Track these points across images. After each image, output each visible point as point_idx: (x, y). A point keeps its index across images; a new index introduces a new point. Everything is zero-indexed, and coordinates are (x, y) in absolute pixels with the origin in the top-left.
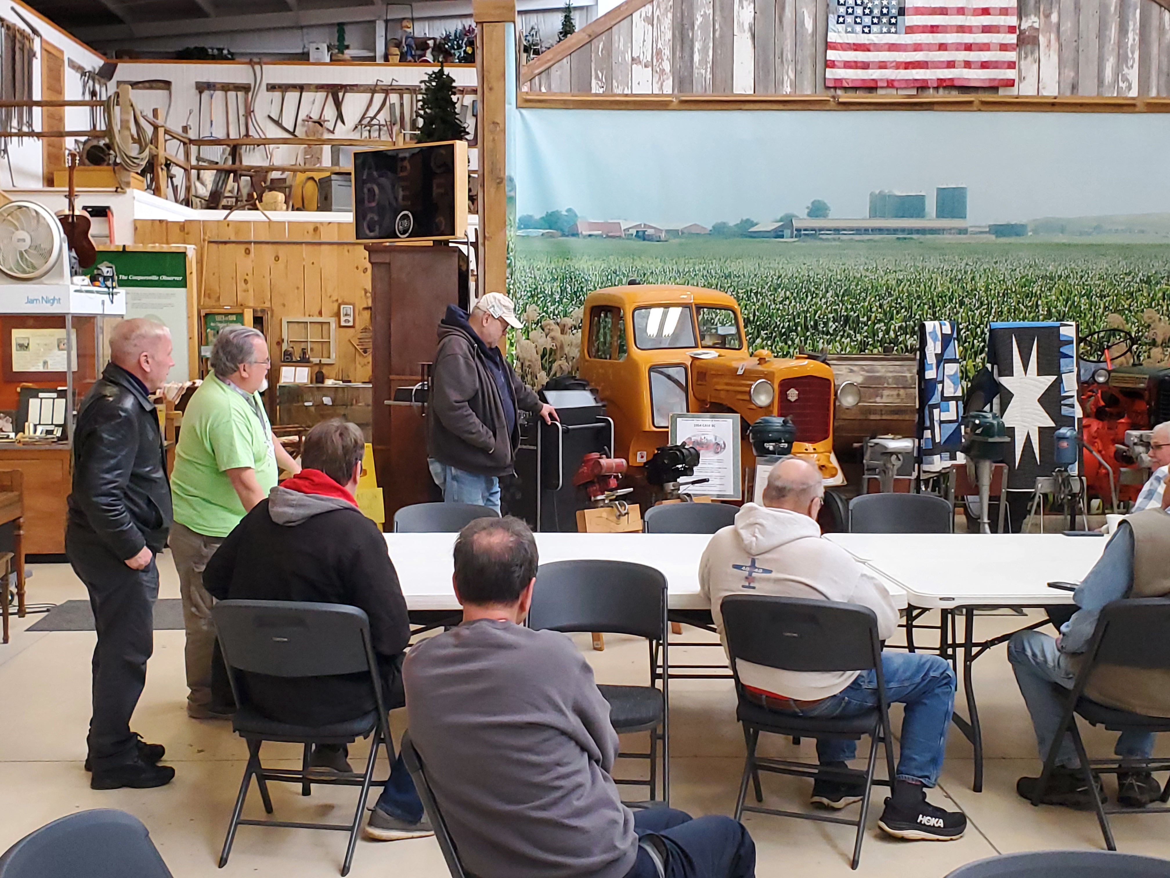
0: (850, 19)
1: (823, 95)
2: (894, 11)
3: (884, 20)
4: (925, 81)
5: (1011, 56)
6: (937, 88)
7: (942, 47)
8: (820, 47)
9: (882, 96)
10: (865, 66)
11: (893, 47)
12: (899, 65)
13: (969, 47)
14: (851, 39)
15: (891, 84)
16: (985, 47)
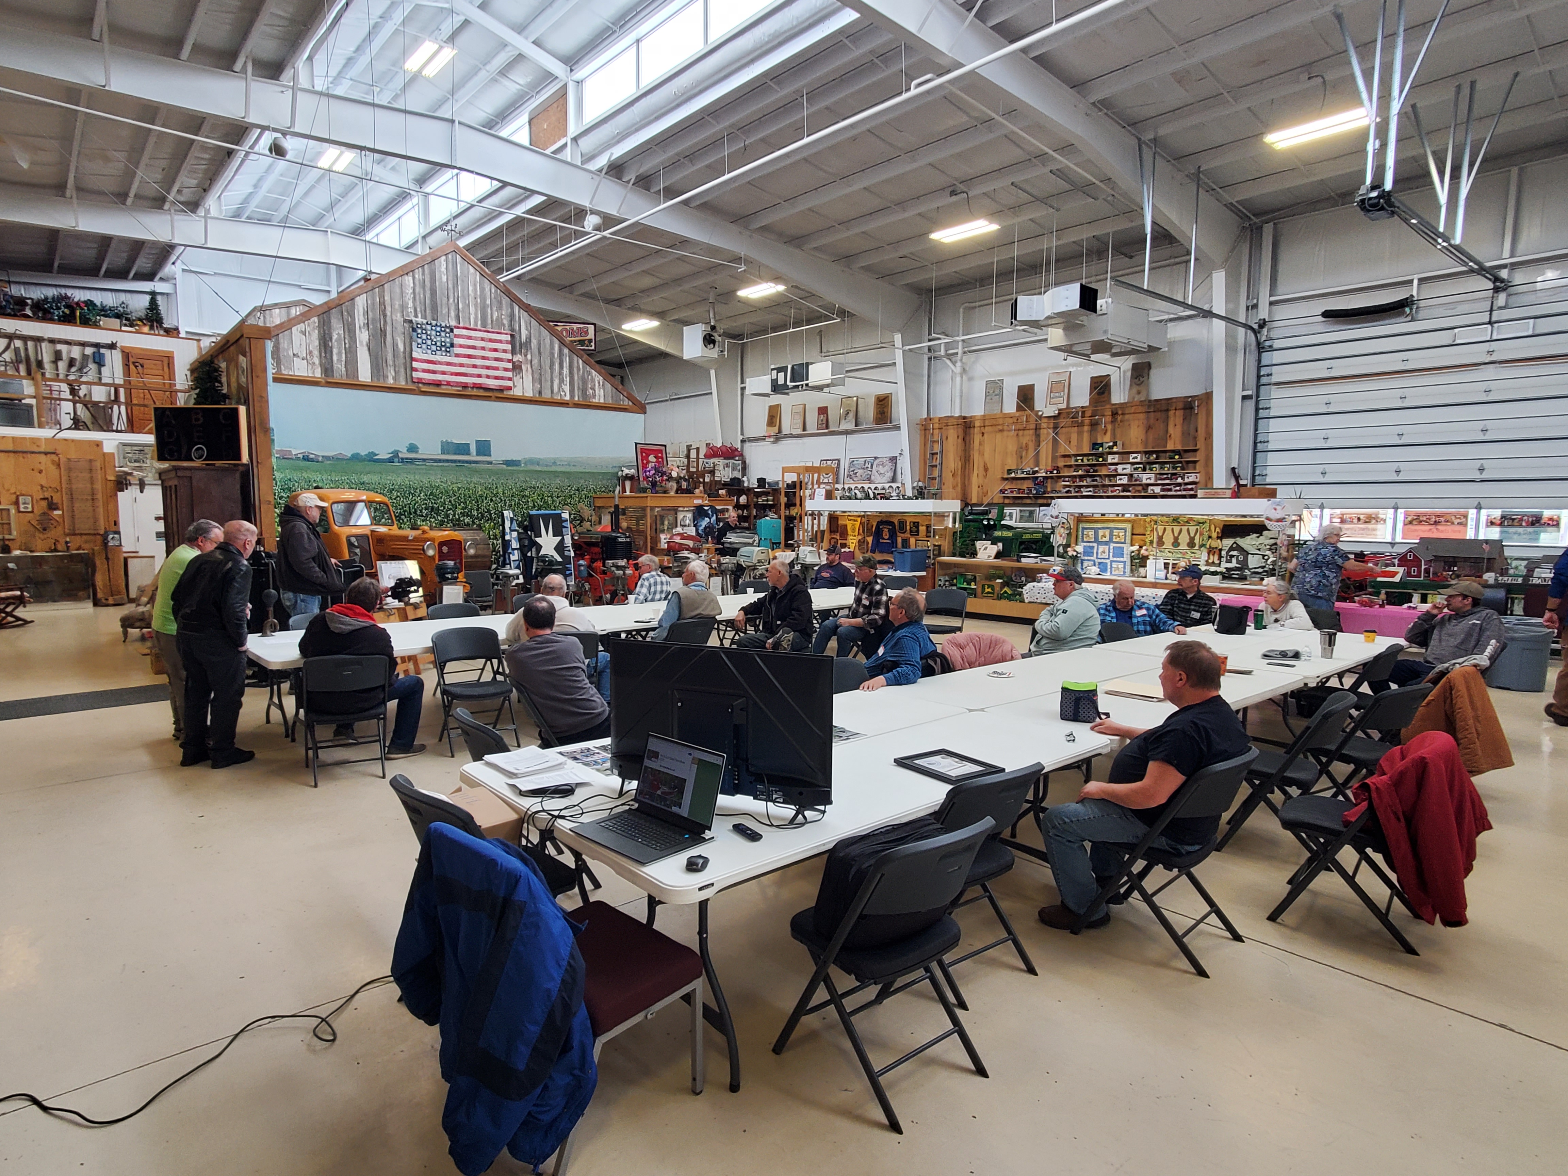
0: (424, 346)
1: (411, 386)
2: (448, 345)
3: (443, 349)
4: (467, 383)
5: (510, 374)
6: (473, 388)
7: (475, 366)
8: (408, 360)
9: (444, 389)
10: (434, 372)
11: (449, 364)
12: (452, 374)
13: (488, 368)
14: (425, 357)
15: (448, 383)
16: (497, 369)
